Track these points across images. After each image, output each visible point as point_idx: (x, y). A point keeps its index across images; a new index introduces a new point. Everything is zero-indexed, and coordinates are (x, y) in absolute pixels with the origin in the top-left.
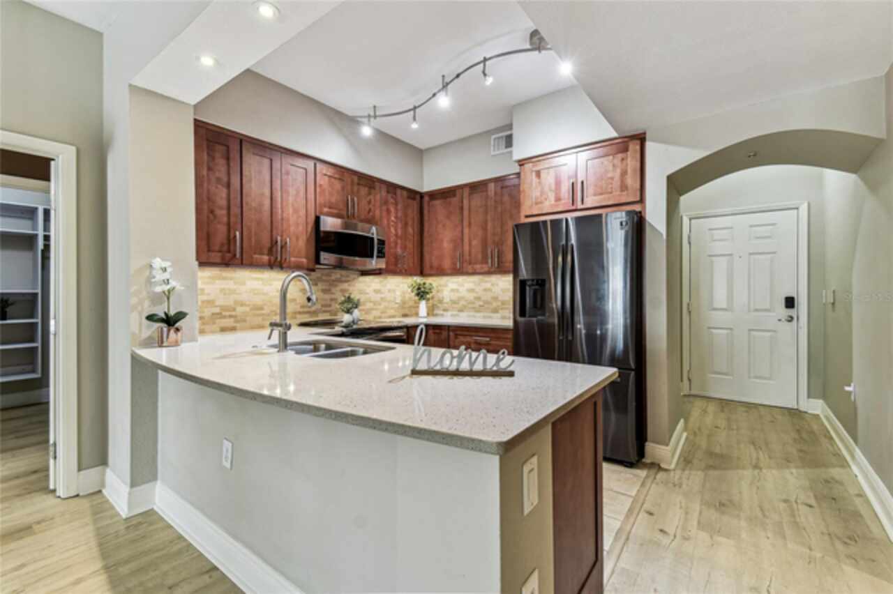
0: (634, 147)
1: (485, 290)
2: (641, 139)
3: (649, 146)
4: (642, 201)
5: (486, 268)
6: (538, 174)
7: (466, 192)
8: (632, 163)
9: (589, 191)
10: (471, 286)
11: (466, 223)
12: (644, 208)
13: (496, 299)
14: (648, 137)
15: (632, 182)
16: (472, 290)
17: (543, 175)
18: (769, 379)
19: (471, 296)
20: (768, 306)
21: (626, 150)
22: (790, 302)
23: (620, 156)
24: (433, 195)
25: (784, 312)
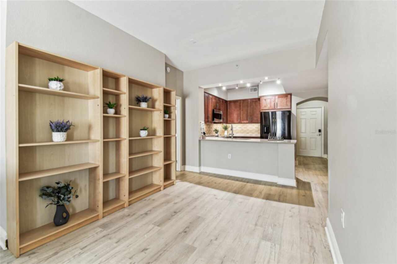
0: (289, 96)
1: (245, 128)
2: (291, 95)
3: (293, 97)
4: (291, 108)
5: (247, 122)
6: (265, 100)
7: (242, 102)
8: (289, 99)
9: (279, 105)
10: (240, 126)
11: (241, 109)
12: (291, 110)
13: (248, 130)
14: (292, 94)
15: (289, 104)
16: (241, 128)
17: (267, 100)
18: (315, 150)
19: (240, 129)
20: (315, 132)
21: (287, 97)
22: (320, 131)
23: (286, 98)
24: (230, 102)
25: (318, 133)
